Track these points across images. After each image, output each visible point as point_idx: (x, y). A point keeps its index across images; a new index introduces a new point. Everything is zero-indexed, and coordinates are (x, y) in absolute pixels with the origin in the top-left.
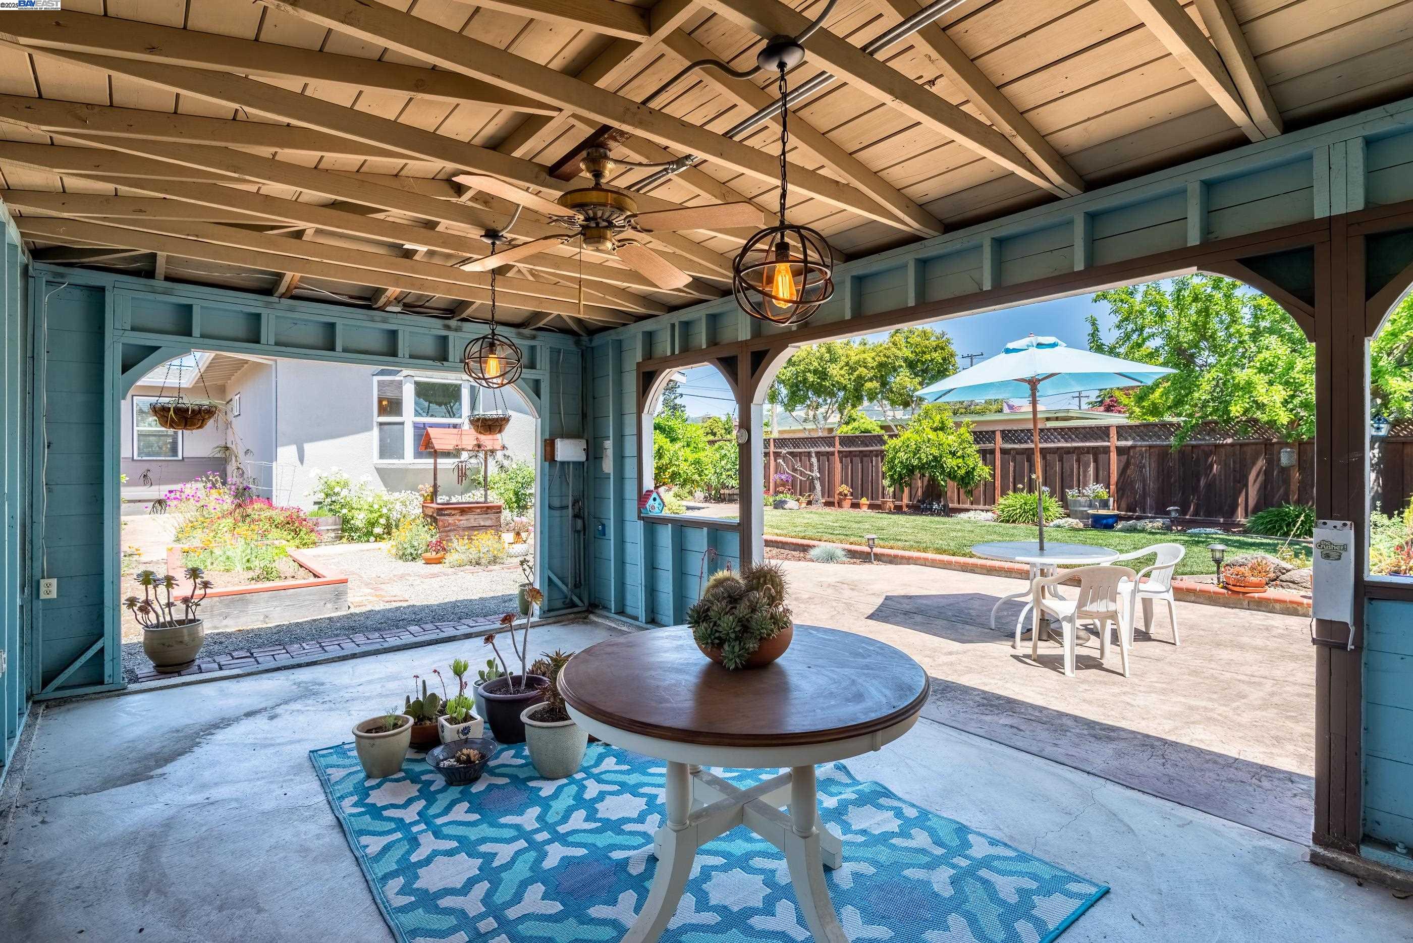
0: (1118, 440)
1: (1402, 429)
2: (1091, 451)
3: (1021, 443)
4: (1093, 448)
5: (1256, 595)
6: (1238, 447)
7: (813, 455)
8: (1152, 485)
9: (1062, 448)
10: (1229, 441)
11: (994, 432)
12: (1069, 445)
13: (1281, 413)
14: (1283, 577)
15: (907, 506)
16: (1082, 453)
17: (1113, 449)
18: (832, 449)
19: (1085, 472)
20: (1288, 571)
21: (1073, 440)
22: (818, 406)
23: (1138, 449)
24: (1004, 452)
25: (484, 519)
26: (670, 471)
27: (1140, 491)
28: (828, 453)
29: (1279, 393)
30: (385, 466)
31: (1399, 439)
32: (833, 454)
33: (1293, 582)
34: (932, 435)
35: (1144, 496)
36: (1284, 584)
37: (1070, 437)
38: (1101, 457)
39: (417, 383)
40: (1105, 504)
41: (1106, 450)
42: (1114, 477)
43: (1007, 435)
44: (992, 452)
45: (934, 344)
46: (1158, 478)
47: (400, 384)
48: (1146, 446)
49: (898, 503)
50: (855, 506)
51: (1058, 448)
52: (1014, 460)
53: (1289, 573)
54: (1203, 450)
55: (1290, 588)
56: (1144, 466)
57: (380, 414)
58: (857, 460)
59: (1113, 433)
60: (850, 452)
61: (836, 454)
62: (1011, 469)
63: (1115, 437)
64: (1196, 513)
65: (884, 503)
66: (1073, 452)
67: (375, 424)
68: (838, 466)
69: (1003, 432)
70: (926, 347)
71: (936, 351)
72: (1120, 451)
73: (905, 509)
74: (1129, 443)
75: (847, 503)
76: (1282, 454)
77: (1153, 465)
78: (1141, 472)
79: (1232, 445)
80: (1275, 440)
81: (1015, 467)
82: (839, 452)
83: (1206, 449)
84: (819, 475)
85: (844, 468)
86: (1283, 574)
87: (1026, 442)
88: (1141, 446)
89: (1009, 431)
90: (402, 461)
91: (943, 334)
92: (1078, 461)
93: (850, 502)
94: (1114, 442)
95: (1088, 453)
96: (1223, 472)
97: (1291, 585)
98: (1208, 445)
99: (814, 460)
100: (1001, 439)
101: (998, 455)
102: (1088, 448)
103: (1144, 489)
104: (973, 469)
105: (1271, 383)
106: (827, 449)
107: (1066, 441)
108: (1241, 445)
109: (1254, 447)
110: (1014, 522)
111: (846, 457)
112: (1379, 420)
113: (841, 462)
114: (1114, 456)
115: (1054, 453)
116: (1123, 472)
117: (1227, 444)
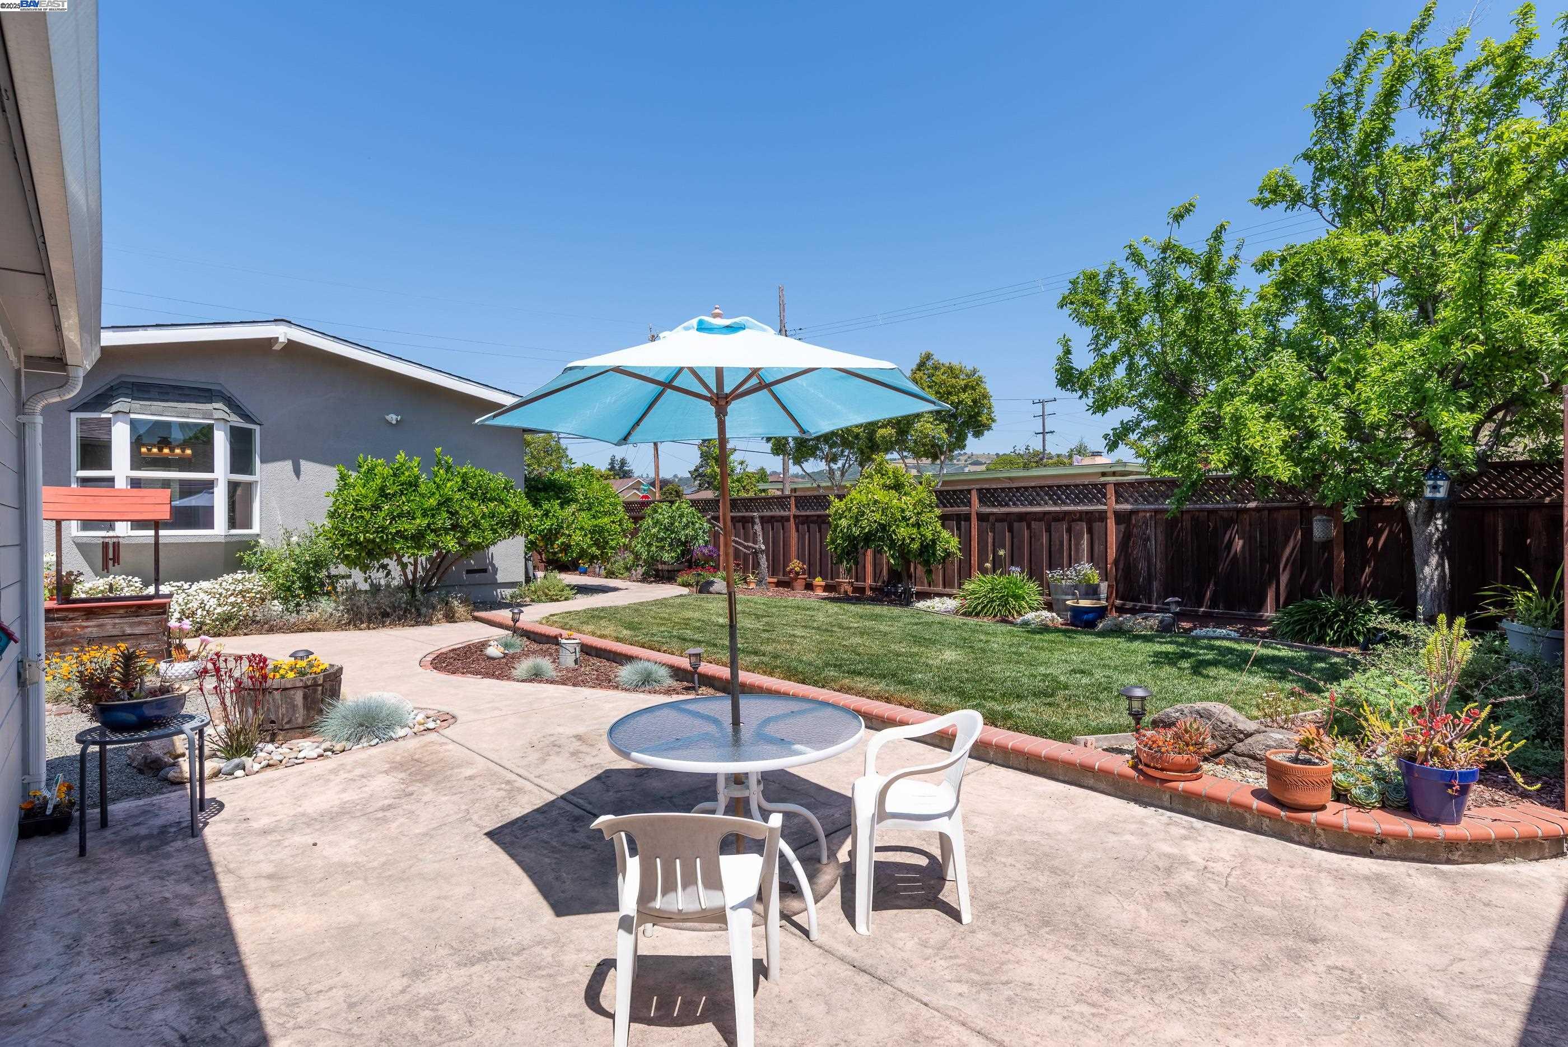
0: (1117, 502)
1: (1482, 488)
2: (1084, 516)
3: (1002, 506)
4: (1087, 513)
5: (1181, 786)
6: (1266, 512)
7: (757, 520)
8: (1159, 565)
9: (1049, 513)
10: (1253, 505)
11: (969, 491)
12: (1058, 509)
13: (1279, 464)
14: (1240, 747)
15: (871, 589)
16: (1074, 520)
17: (1110, 515)
18: (787, 513)
19: (1078, 544)
20: (1249, 735)
21: (1064, 503)
22: (834, 459)
23: (1141, 514)
24: (982, 518)
25: (132, 625)
26: (559, 542)
27: (1144, 573)
28: (782, 517)
29: (1278, 435)
30: (84, 540)
31: (1477, 502)
32: (787, 519)
33: (1254, 758)
34: (880, 495)
35: (1150, 578)
36: (1240, 759)
37: (1059, 498)
38: (1097, 526)
39: (133, 423)
40: (1092, 592)
41: (1102, 516)
42: (1112, 553)
43: (987, 495)
44: (967, 518)
45: (963, 383)
46: (1167, 555)
47: (108, 424)
48: (1150, 511)
49: (860, 584)
50: (809, 587)
51: (1045, 513)
52: (993, 530)
53: (1249, 740)
54: (1222, 517)
55: (1248, 767)
56: (1149, 539)
57: (83, 466)
58: (814, 527)
59: (1111, 492)
60: (807, 516)
61: (792, 520)
62: (990, 540)
63: (1114, 498)
64: (1214, 604)
65: (840, 584)
66: (1063, 519)
67: (73, 480)
68: (794, 535)
69: (979, 490)
70: (953, 386)
71: (964, 391)
72: (1121, 517)
73: (869, 593)
74: (1128, 507)
75: (800, 584)
76: (1315, 523)
77: (1160, 537)
78: (1145, 545)
79: (1256, 509)
80: (1311, 504)
81: (994, 539)
82: (795, 517)
83: (1225, 514)
84: (763, 547)
85: (801, 539)
86: (1241, 741)
87: (1007, 505)
88: (1145, 511)
89: (988, 490)
90: (111, 534)
91: (975, 372)
92: (1069, 530)
93: (803, 582)
94: (1111, 505)
95: (1080, 520)
96: (1247, 548)
97: (1250, 761)
98: (1228, 510)
99: (758, 527)
100: (977, 501)
101: (974, 522)
102: (1081, 512)
103: (1149, 568)
104: (934, 541)
105: (1268, 417)
106: (783, 513)
107: (1055, 504)
108: (1271, 510)
109: (1286, 513)
110: (977, 615)
111: (803, 524)
112: (1436, 473)
113: (797, 530)
114: (1111, 523)
115: (1040, 520)
116: (1123, 545)
117: (1250, 509)
